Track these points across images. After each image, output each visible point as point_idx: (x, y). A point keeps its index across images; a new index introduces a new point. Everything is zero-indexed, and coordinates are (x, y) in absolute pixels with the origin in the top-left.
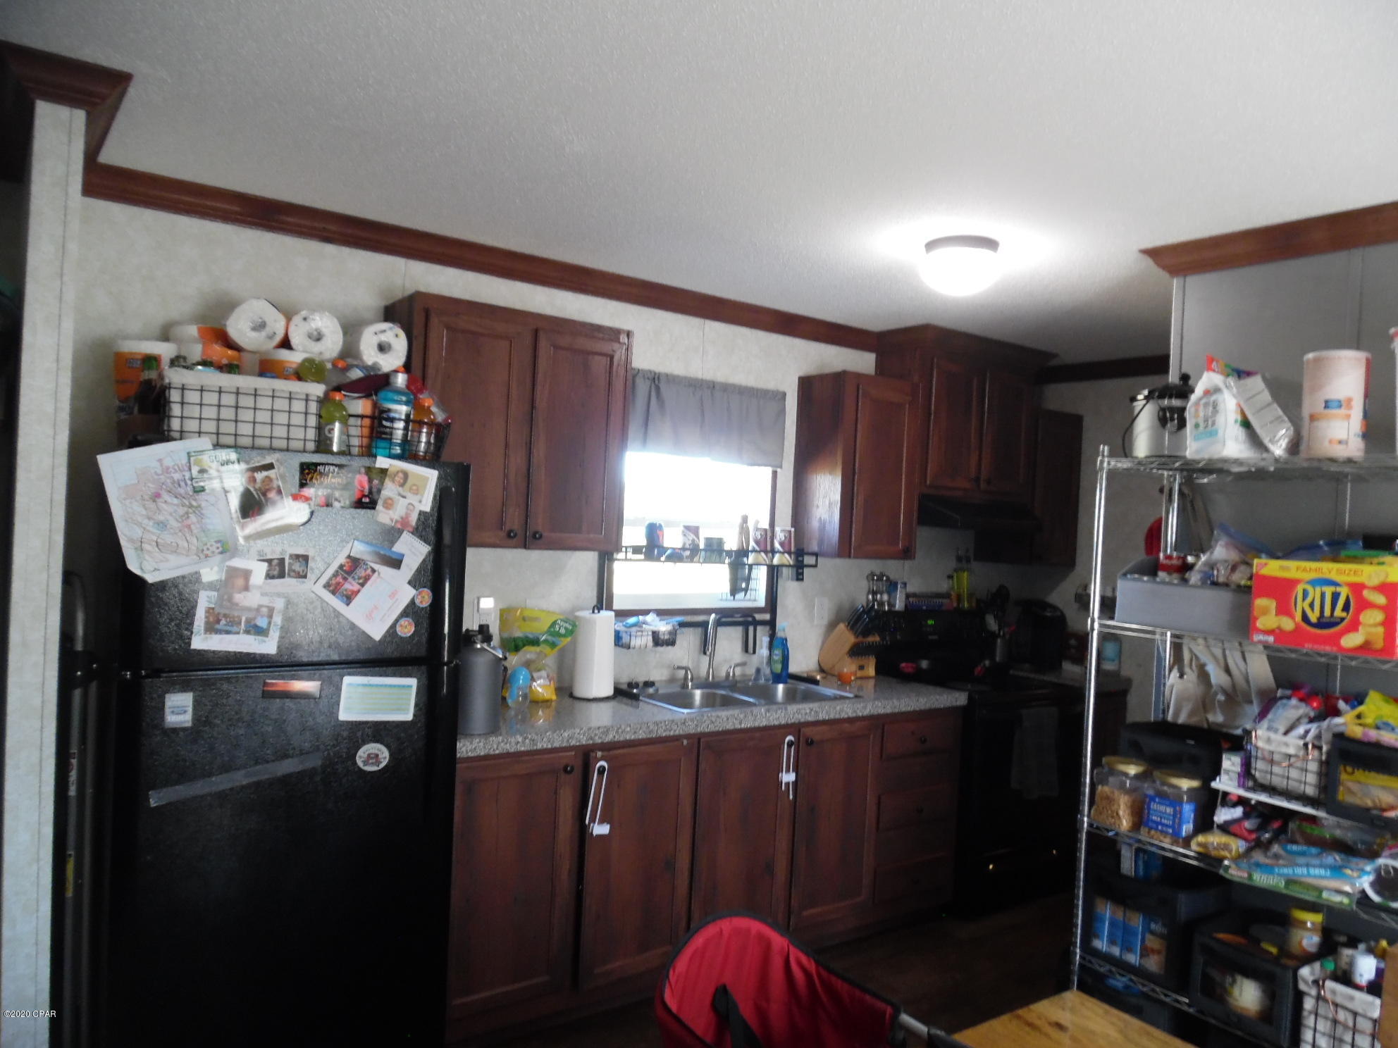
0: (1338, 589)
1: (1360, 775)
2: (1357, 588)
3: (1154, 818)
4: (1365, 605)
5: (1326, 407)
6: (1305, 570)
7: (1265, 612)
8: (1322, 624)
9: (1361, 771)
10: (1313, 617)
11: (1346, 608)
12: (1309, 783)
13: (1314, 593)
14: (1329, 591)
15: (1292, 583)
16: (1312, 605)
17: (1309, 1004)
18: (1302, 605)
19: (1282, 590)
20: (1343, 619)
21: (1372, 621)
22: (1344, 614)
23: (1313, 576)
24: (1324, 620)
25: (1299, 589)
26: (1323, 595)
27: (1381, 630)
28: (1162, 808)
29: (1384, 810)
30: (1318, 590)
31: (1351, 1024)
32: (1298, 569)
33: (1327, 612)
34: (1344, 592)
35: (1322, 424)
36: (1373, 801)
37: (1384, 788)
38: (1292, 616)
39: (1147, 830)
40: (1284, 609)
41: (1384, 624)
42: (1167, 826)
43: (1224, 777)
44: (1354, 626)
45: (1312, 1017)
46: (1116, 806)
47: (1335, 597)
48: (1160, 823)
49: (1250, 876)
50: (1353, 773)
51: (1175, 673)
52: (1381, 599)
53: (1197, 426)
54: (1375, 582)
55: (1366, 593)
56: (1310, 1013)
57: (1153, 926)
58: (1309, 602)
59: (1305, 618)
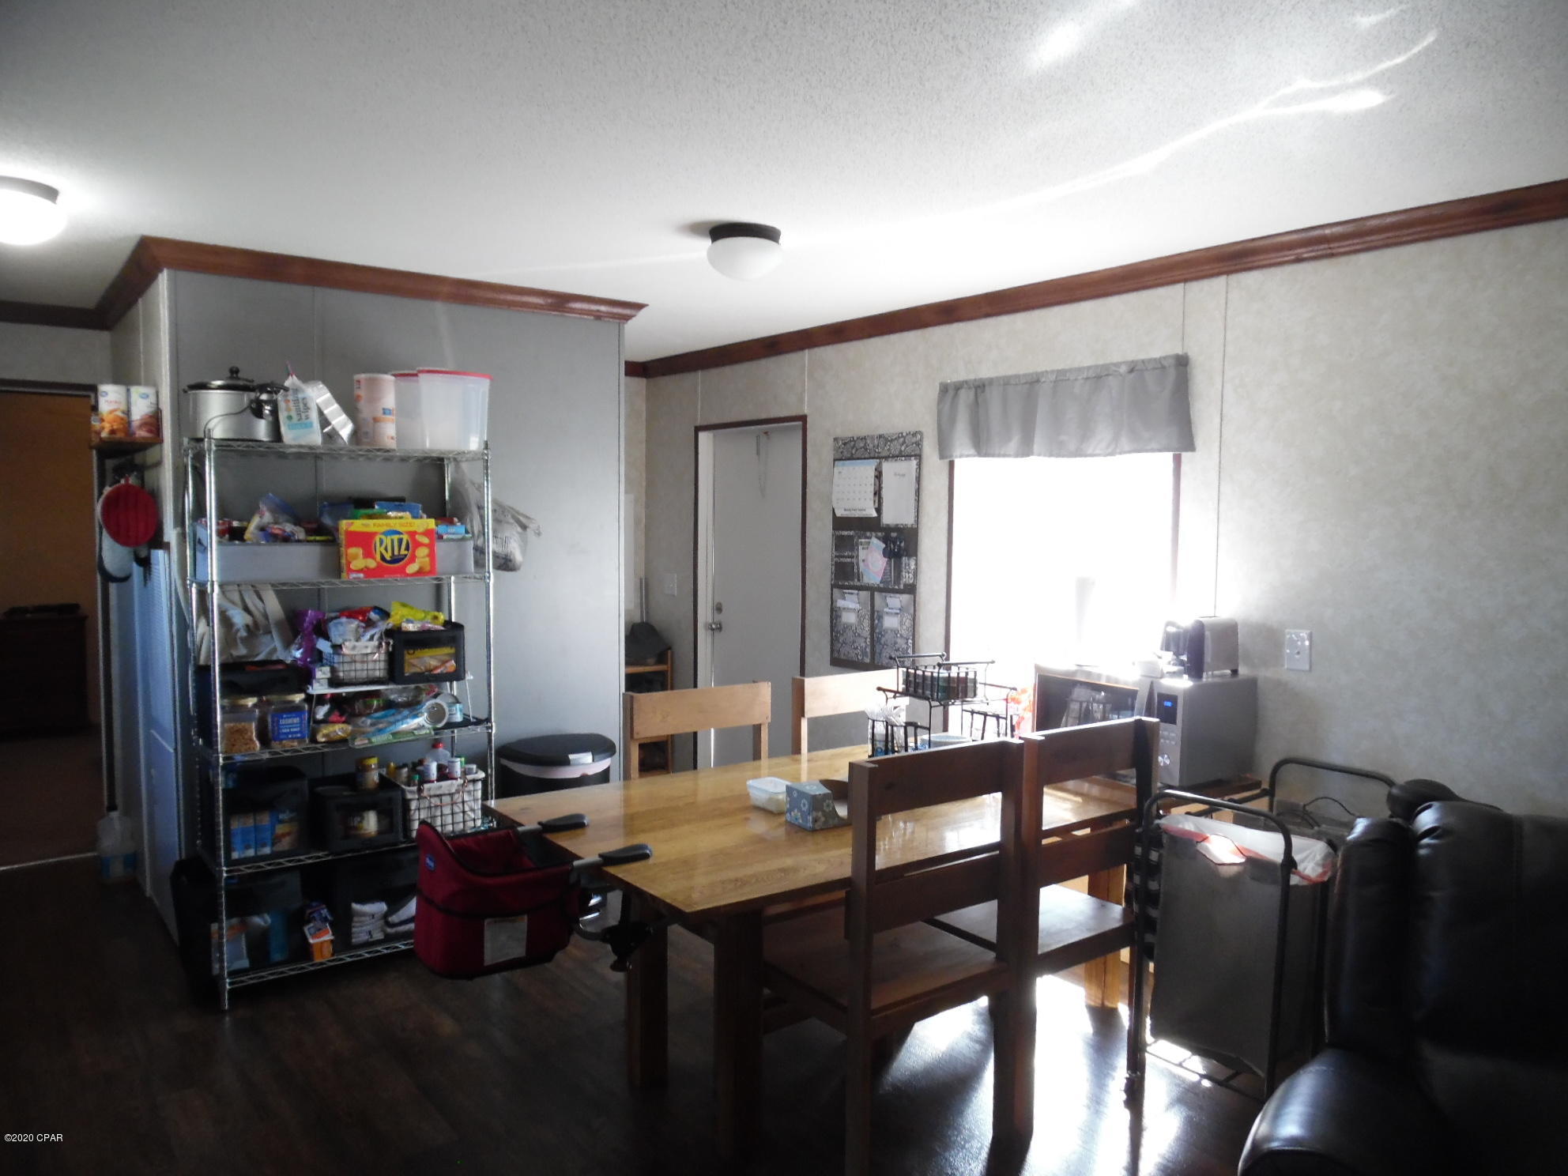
0: (401, 536)
1: (419, 653)
2: (412, 534)
3: (284, 731)
4: (418, 545)
5: (384, 413)
6: (379, 525)
7: (355, 557)
8: (395, 560)
9: (419, 650)
10: (388, 557)
11: (407, 549)
12: (379, 668)
13: (387, 541)
14: (396, 537)
15: (371, 535)
16: (386, 549)
17: (414, 805)
18: (380, 549)
19: (365, 541)
20: (406, 555)
21: (422, 555)
22: (406, 552)
23: (385, 529)
24: (396, 558)
25: (377, 539)
26: (392, 541)
27: (427, 559)
28: (290, 721)
29: (432, 671)
30: (389, 537)
31: (439, 803)
32: (374, 525)
33: (396, 553)
34: (405, 537)
35: (382, 425)
36: (425, 667)
37: (431, 657)
38: (373, 558)
39: (277, 742)
40: (368, 554)
41: (429, 555)
42: (296, 733)
43: (316, 685)
44: (413, 559)
45: (417, 812)
46: (249, 734)
47: (400, 541)
48: (290, 733)
49: (370, 742)
50: (414, 653)
51: (203, 622)
52: (426, 540)
53: (290, 418)
54: (421, 530)
55: (417, 537)
56: (415, 810)
57: (281, 816)
58: (384, 546)
59: (383, 558)
